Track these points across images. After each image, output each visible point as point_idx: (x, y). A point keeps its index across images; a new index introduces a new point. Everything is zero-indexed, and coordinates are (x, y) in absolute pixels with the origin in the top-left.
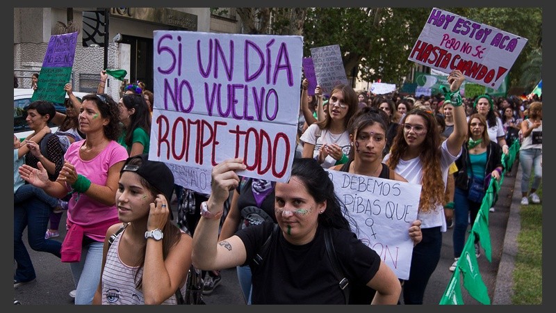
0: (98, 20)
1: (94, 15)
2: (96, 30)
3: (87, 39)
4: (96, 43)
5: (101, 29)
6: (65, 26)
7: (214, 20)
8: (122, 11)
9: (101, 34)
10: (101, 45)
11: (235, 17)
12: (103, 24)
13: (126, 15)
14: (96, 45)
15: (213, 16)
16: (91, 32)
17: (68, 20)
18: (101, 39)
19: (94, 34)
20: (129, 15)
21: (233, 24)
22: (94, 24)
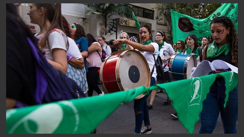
0: (114, 23)
1: (112, 21)
2: (113, 26)
3: (110, 30)
4: (113, 31)
5: (115, 26)
6: (104, 30)
7: (158, 25)
8: (124, 23)
9: (115, 28)
10: (115, 32)
11: (166, 24)
12: (115, 24)
13: (125, 25)
14: (113, 32)
15: (158, 24)
16: (111, 27)
17: (105, 28)
18: (115, 30)
19: (112, 28)
20: (126, 25)
21: (166, 27)
22: (112, 24)
